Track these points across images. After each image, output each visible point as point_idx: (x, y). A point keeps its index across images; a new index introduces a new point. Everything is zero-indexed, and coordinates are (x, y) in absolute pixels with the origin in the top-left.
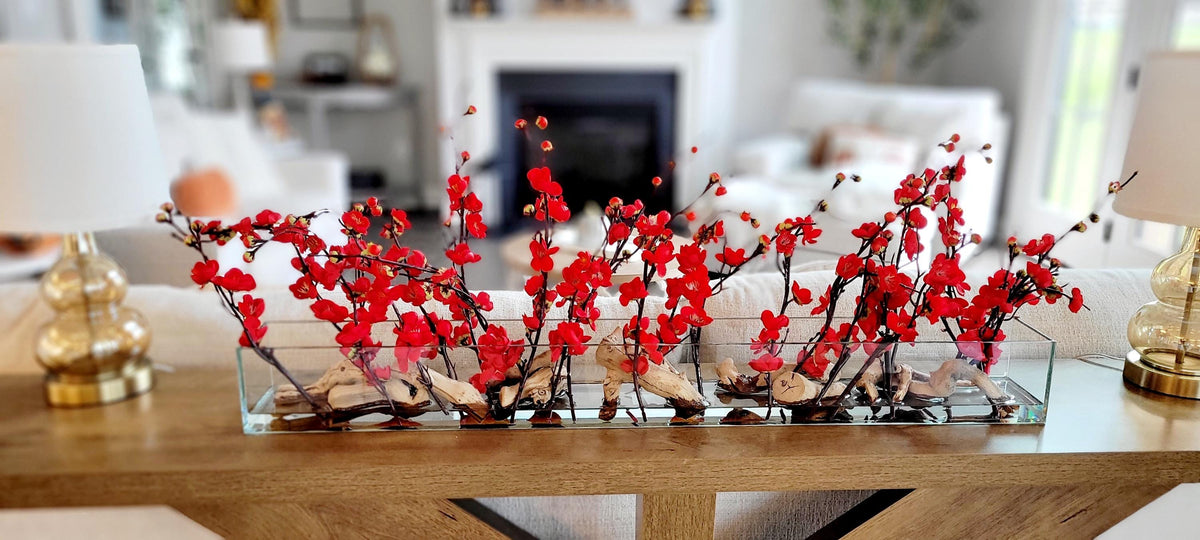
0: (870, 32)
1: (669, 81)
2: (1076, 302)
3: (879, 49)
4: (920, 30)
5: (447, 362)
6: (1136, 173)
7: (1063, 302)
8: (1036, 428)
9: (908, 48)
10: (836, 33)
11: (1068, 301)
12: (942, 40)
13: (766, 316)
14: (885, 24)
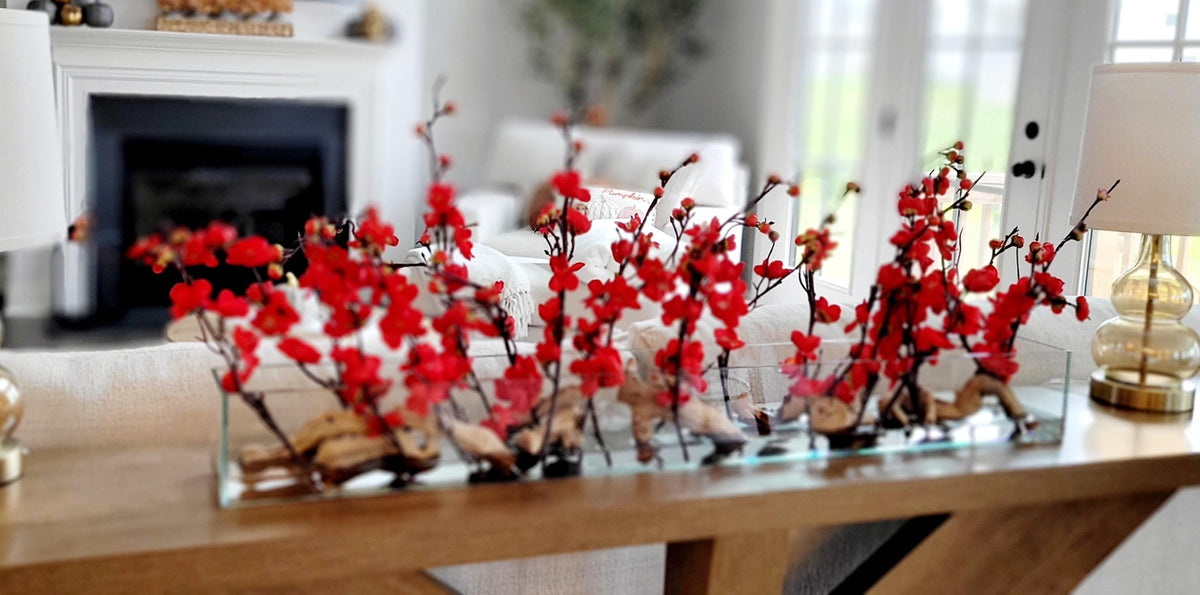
0: (582, 65)
1: (339, 116)
2: (1082, 310)
3: (595, 84)
4: (638, 65)
5: (455, 406)
6: (1118, 182)
7: (1069, 312)
8: (1056, 443)
9: (627, 84)
10: (540, 64)
11: (1074, 310)
12: (661, 79)
13: (796, 337)
14: (601, 55)
